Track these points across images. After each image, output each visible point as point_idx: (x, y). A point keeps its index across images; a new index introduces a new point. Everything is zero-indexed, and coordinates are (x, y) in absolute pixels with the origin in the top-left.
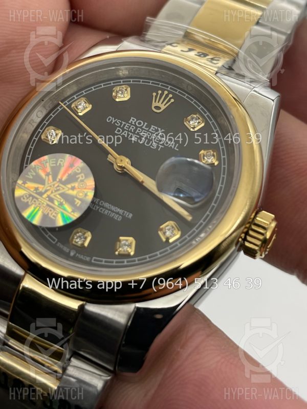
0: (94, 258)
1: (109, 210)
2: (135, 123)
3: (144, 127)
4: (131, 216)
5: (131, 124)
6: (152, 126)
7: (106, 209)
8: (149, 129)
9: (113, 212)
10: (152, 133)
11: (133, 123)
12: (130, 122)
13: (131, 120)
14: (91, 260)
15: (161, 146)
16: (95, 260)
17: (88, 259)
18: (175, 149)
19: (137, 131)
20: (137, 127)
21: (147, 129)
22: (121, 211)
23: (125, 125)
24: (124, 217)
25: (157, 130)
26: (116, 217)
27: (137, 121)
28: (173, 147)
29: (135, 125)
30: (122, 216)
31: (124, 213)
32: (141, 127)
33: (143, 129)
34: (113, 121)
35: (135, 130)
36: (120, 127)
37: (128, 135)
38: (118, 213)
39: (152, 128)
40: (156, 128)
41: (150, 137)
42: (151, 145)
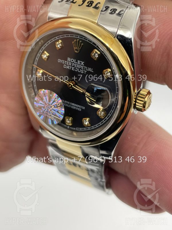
0: (77, 128)
1: (75, 106)
2: (70, 60)
3: (75, 62)
4: (84, 108)
5: (69, 61)
6: (78, 61)
7: (74, 106)
8: (77, 63)
9: (76, 107)
10: (79, 65)
11: (70, 61)
12: (68, 61)
13: (68, 59)
14: (76, 129)
15: (85, 71)
16: (77, 129)
17: (75, 129)
18: (92, 71)
19: (73, 65)
20: (72, 63)
21: (76, 63)
22: (80, 106)
23: (66, 62)
24: (82, 109)
25: (81, 63)
26: (79, 109)
27: (71, 59)
28: (90, 70)
29: (71, 62)
30: (81, 108)
31: (81, 107)
32: (74, 63)
33: (75, 63)
34: (61, 61)
35: (72, 65)
36: (64, 64)
37: (70, 67)
38: (79, 108)
39: (78, 62)
40: (80, 61)
41: (79, 67)
42: (81, 71)
